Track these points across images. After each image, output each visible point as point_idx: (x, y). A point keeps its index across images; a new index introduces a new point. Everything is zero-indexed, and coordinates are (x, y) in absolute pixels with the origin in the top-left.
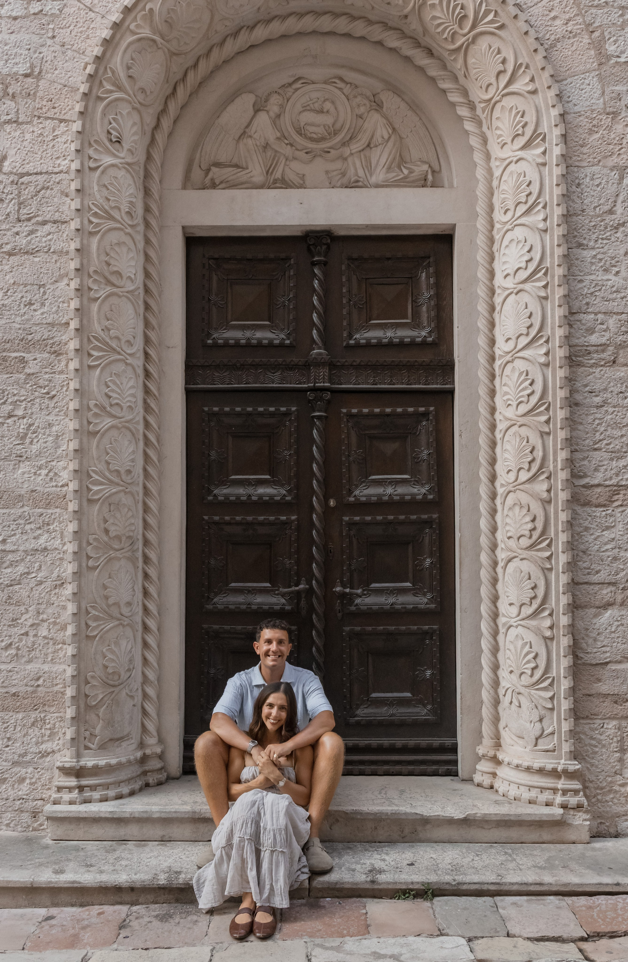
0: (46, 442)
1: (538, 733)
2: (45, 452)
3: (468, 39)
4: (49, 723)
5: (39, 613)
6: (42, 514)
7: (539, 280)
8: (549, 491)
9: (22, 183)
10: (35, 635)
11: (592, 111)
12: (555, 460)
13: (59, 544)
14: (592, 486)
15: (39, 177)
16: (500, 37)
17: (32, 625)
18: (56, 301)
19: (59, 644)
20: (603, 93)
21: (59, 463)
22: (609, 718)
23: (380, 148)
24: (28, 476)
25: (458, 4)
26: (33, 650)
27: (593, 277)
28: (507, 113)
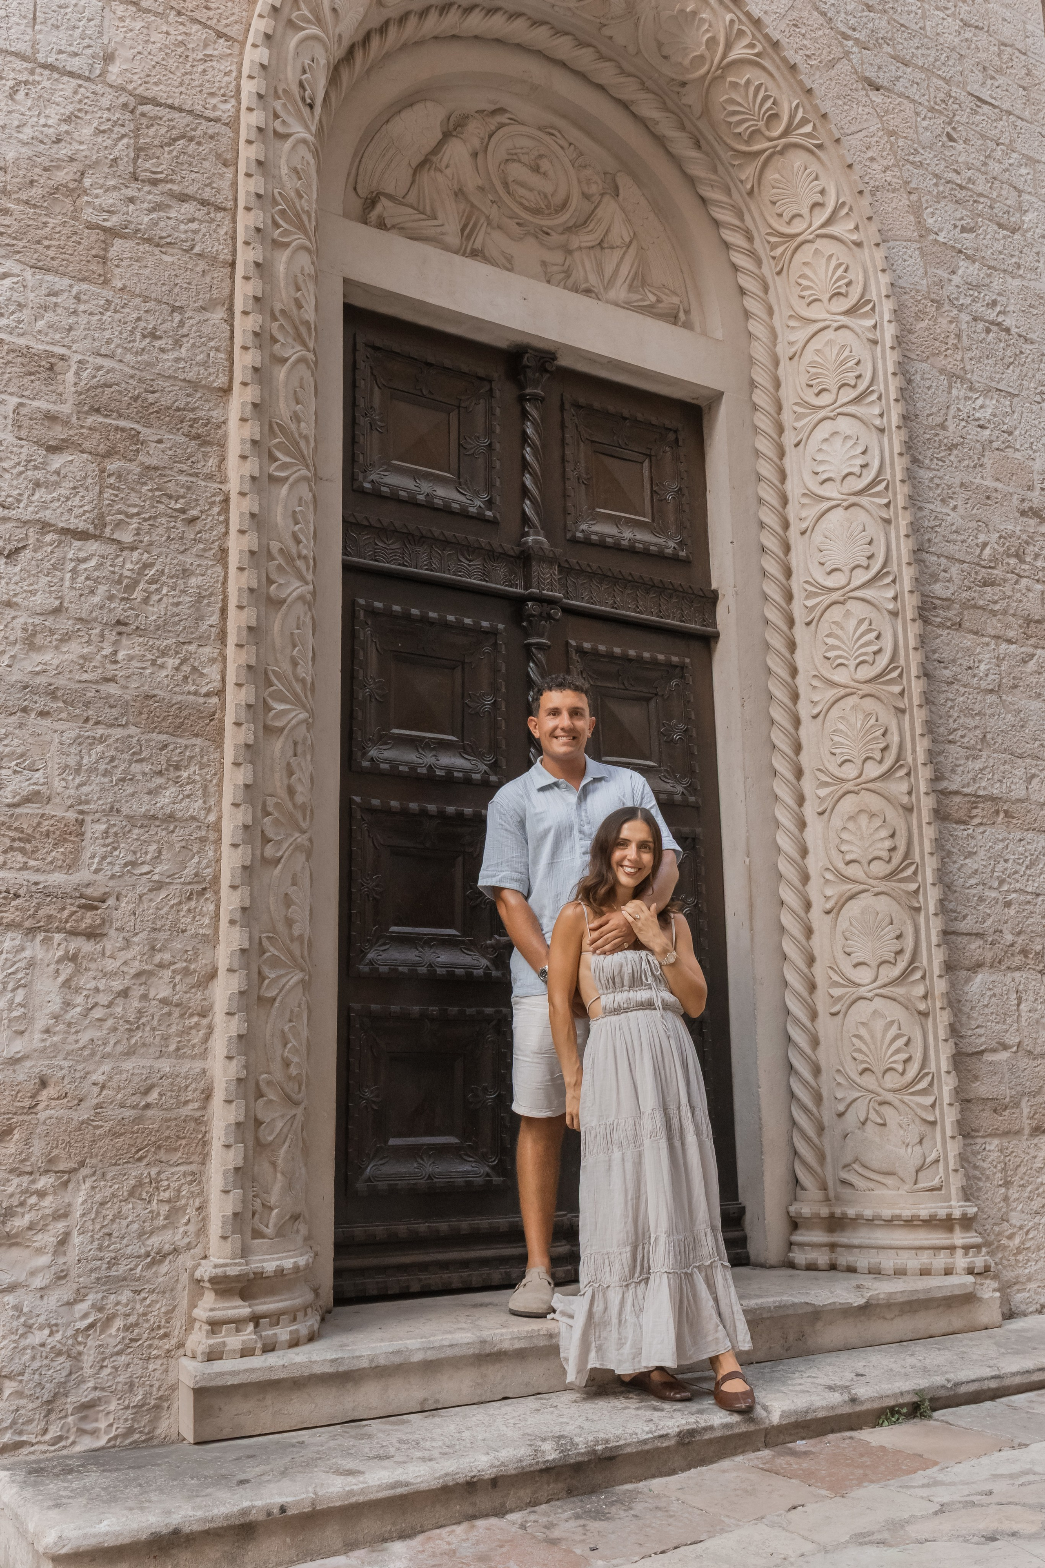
0: (177, 604)
1: (919, 1163)
2: (177, 624)
3: (776, 147)
4: (169, 1186)
5: (153, 948)
6: (166, 746)
7: (878, 495)
8: (910, 793)
9: (143, 115)
10: (144, 997)
11: (918, 291)
12: (914, 751)
13: (200, 809)
14: (951, 793)
15: (176, 115)
16: (819, 159)
17: (138, 975)
18: (204, 344)
19: (192, 1015)
20: (926, 273)
21: (201, 649)
22: (990, 1135)
23: (618, 253)
24: (139, 665)
25: (770, 96)
26: (138, 1028)
27: (932, 507)
28: (824, 260)
